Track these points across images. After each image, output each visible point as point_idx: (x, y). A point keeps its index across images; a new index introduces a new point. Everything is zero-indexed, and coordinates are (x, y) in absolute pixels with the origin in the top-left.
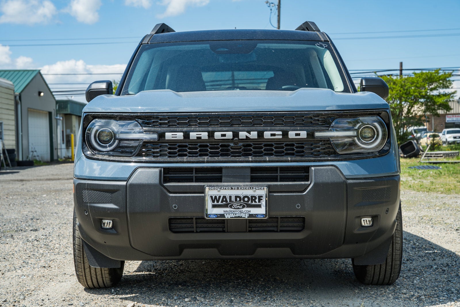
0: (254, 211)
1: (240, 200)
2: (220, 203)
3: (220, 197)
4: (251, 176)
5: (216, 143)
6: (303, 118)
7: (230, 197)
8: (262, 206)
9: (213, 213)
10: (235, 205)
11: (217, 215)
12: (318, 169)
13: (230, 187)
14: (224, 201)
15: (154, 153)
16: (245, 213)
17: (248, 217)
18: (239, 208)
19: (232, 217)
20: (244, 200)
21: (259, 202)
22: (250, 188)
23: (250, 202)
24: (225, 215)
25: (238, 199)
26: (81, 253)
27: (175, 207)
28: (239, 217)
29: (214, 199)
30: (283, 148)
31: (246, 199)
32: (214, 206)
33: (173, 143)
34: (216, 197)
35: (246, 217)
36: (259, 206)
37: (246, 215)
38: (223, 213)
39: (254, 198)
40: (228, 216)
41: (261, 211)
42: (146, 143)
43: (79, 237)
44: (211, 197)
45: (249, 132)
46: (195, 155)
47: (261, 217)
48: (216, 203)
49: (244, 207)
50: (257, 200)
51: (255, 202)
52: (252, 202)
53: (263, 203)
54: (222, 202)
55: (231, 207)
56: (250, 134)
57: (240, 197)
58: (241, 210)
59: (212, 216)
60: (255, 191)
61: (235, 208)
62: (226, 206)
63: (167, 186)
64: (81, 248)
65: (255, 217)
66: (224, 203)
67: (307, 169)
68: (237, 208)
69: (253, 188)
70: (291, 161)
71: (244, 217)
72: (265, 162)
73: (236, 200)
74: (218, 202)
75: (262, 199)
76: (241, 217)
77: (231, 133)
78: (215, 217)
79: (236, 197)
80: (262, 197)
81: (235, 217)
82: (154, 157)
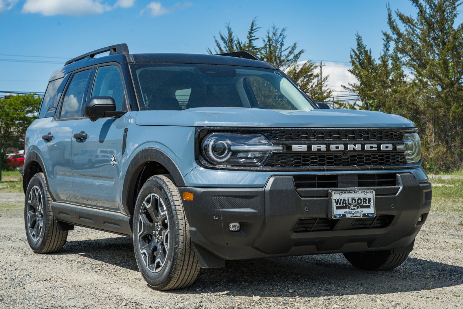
0: (366, 211)
1: (355, 202)
2: (341, 205)
3: (341, 200)
4: (359, 182)
5: (331, 154)
6: (388, 134)
7: (348, 199)
8: (371, 207)
9: (337, 214)
10: (352, 206)
11: (341, 215)
12: (403, 176)
13: (348, 192)
14: (344, 203)
15: (282, 162)
16: (360, 212)
17: (362, 216)
18: (354, 209)
19: (351, 217)
20: (358, 202)
21: (369, 203)
22: (363, 192)
23: (362, 204)
24: (346, 215)
25: (354, 201)
26: (183, 256)
27: (307, 209)
28: (356, 216)
29: (338, 202)
30: (377, 158)
31: (359, 201)
32: (338, 208)
33: (298, 154)
34: (338, 200)
35: (361, 216)
36: (369, 207)
37: (361, 214)
38: (344, 213)
39: (365, 200)
40: (348, 216)
41: (371, 211)
42: (275, 154)
43: (182, 241)
44: (335, 200)
45: (355, 145)
46: (315, 164)
47: (371, 216)
48: (338, 205)
49: (358, 208)
50: (367, 202)
51: (366, 203)
52: (364, 203)
53: (372, 204)
54: (343, 204)
55: (349, 208)
56: (356, 146)
57: (355, 200)
58: (356, 210)
59: (337, 216)
60: (366, 195)
61: (352, 209)
62: (345, 207)
63: (300, 191)
64: (184, 251)
65: (367, 216)
66: (344, 204)
67: (394, 176)
68: (353, 209)
69: (365, 192)
70: (385, 169)
71: (359, 217)
72: (368, 169)
73: (352, 202)
74: (340, 204)
75: (371, 201)
76: (358, 216)
77: (342, 146)
78: (339, 217)
79: (353, 199)
80: (371, 199)
81: (353, 217)
82: (282, 166)
